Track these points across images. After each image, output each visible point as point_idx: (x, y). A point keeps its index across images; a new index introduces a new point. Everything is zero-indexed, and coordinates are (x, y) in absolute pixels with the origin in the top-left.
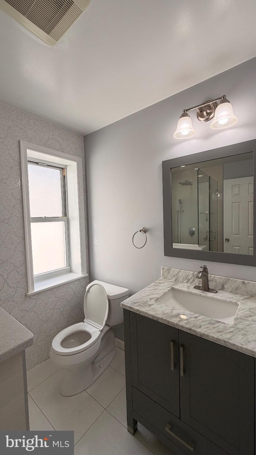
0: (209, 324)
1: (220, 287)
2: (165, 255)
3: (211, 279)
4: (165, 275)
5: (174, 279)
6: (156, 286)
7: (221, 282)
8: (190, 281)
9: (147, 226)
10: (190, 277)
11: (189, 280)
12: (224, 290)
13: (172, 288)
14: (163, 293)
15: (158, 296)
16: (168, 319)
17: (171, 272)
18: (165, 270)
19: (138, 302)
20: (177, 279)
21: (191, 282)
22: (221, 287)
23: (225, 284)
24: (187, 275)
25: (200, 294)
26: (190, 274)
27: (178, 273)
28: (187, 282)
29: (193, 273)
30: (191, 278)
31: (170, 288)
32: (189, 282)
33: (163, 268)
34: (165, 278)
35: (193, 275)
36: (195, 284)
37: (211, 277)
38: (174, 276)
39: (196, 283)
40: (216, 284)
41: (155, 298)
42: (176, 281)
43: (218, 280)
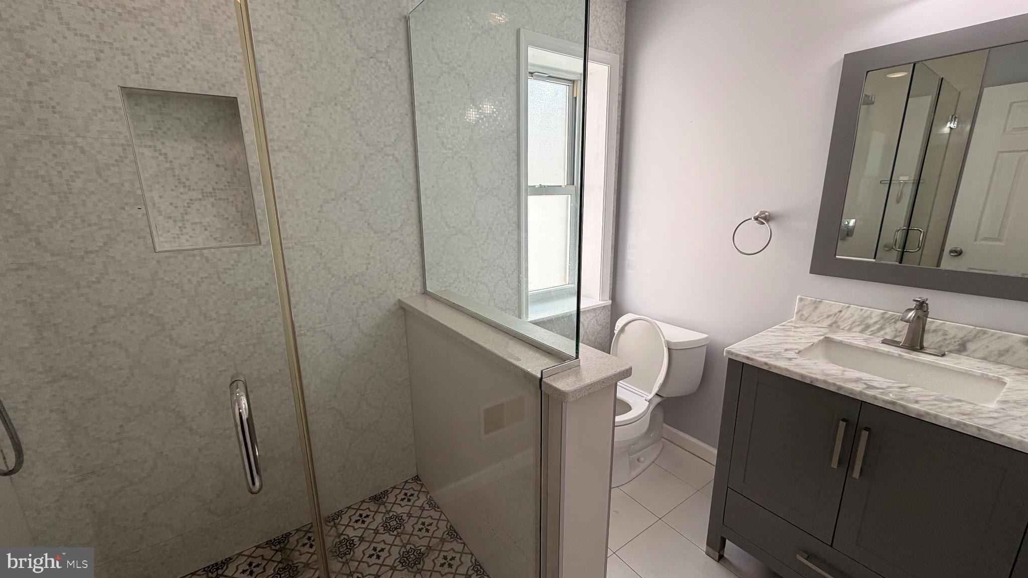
0: (935, 400)
1: (955, 346)
2: (811, 272)
3: (933, 327)
4: (805, 313)
5: (829, 321)
6: (787, 331)
7: (961, 335)
8: (872, 329)
9: (769, 209)
10: (871, 321)
11: (868, 327)
12: (965, 353)
13: (826, 337)
14: (810, 344)
15: (801, 348)
16: (838, 383)
17: (822, 307)
18: (806, 303)
19: (762, 352)
20: (835, 322)
21: (871, 331)
22: (957, 347)
23: (968, 341)
24: (865, 315)
25: (900, 355)
26: (873, 315)
27: (840, 311)
28: (862, 332)
29: (884, 313)
30: (876, 323)
31: (822, 338)
32: (868, 332)
33: (801, 300)
34: (804, 318)
35: (883, 318)
36: (883, 336)
37: (932, 323)
38: (829, 316)
39: (886, 333)
40: (945, 339)
41: (796, 350)
42: (835, 326)
43: (952, 333)
